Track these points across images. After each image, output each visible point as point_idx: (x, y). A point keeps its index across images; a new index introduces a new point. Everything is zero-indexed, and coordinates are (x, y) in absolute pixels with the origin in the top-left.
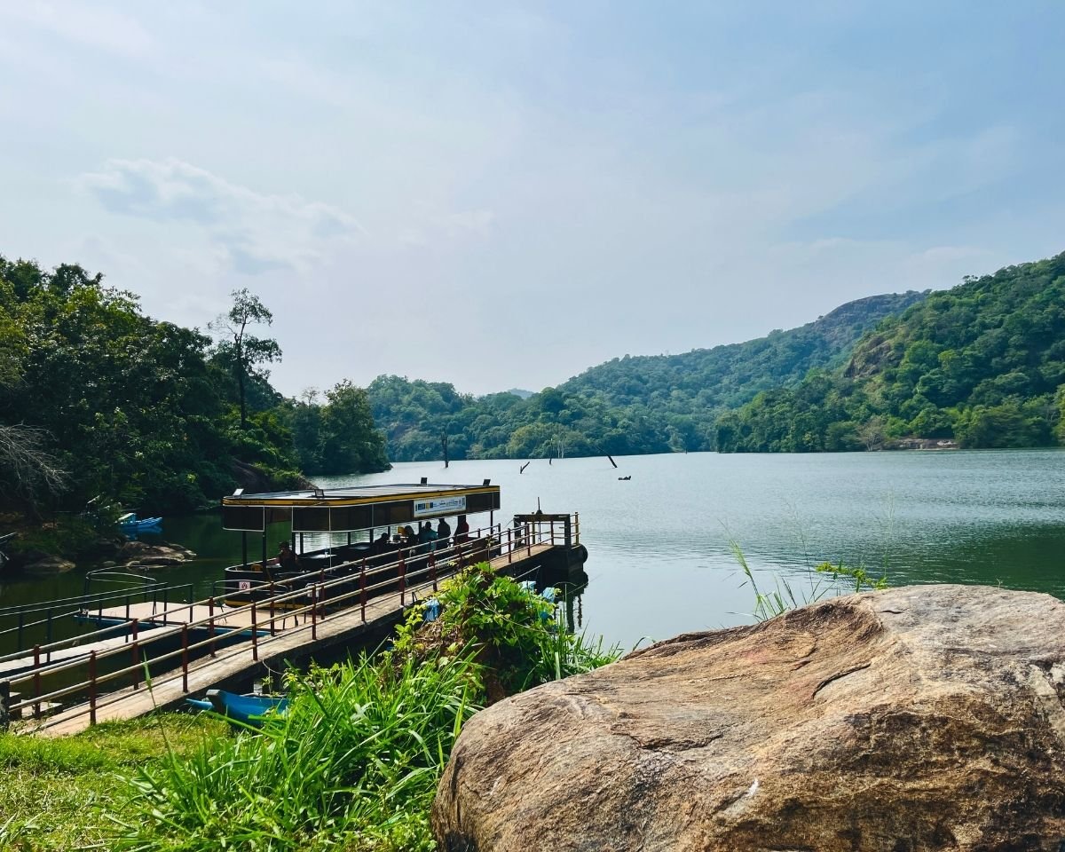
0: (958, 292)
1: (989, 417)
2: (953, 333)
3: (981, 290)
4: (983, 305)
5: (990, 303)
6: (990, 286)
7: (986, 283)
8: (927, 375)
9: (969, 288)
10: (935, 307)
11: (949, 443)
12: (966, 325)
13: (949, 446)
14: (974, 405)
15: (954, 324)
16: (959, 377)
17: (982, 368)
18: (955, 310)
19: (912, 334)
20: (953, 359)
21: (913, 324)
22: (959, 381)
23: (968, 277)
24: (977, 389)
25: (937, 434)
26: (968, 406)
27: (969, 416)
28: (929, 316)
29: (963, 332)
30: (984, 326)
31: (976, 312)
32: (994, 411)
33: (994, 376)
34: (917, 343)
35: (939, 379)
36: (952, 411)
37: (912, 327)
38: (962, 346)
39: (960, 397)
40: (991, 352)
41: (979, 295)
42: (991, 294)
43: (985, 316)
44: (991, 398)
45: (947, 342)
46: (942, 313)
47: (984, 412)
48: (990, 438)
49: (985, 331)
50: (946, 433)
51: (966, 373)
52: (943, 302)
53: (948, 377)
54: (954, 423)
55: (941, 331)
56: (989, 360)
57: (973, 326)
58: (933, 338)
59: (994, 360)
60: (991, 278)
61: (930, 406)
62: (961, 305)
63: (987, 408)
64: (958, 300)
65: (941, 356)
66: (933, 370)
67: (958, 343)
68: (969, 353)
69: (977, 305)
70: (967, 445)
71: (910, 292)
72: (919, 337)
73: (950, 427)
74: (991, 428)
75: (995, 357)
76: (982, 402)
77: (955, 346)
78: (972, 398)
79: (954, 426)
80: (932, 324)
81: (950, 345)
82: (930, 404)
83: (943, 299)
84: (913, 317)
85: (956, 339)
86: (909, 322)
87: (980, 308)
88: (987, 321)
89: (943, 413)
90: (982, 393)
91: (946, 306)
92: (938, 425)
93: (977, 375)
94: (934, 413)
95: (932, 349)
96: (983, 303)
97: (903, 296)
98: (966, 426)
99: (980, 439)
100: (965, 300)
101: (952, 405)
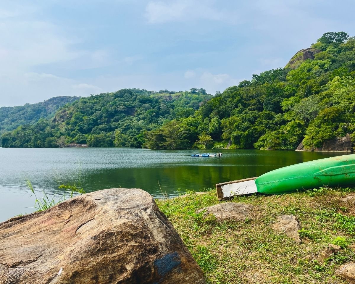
0: (89, 98)
1: (97, 138)
2: (87, 111)
3: (95, 99)
4: (96, 104)
5: (98, 103)
6: (98, 98)
7: (97, 97)
8: (79, 124)
9: (92, 98)
10: (82, 102)
11: (85, 145)
12: (91, 109)
13: (85, 146)
14: (92, 134)
15: (88, 108)
16: (89, 125)
17: (95, 123)
18: (88, 104)
19: (75, 110)
20: (87, 119)
21: (75, 107)
22: (88, 126)
23: (92, 94)
24: (93, 129)
25: (82, 142)
26: (91, 134)
27: (91, 137)
28: (80, 105)
29: (90, 111)
30: (96, 110)
31: (94, 105)
32: (98, 136)
33: (98, 125)
34: (76, 113)
35: (83, 125)
36: (86, 135)
37: (75, 108)
38: (90, 115)
39: (89, 131)
40: (98, 118)
41: (95, 100)
42: (98, 101)
43: (97, 107)
44: (97, 132)
45: (86, 114)
46: (84, 104)
47: (95, 136)
48: (97, 144)
49: (96, 112)
50: (84, 142)
51: (91, 124)
52: (85, 101)
53: (85, 125)
54: (87, 139)
55: (84, 110)
56: (97, 120)
57: (93, 110)
58: (81, 112)
59: (98, 121)
60: (98, 96)
61: (80, 134)
62: (90, 103)
63: (96, 135)
64: (89, 101)
65: (84, 118)
66: (81, 122)
67: (89, 114)
68: (92, 118)
69: (94, 103)
70: (90, 146)
71: (75, 97)
72: (77, 111)
73: (85, 140)
74: (97, 141)
75: (99, 119)
76: (95, 133)
77: (88, 115)
78: (92, 132)
79: (87, 140)
80: (81, 107)
81: (86, 115)
82: (80, 133)
83: (84, 100)
84: (75, 105)
85: (88, 113)
86: (74, 106)
87: (95, 104)
88: (97, 108)
89: (84, 136)
90: (95, 130)
91: (85, 102)
92: (82, 140)
93: (94, 125)
94: (81, 135)
95: (81, 115)
96: (96, 103)
97: (73, 97)
98: (90, 140)
99: (94, 144)
100: (91, 101)
101: (86, 133)
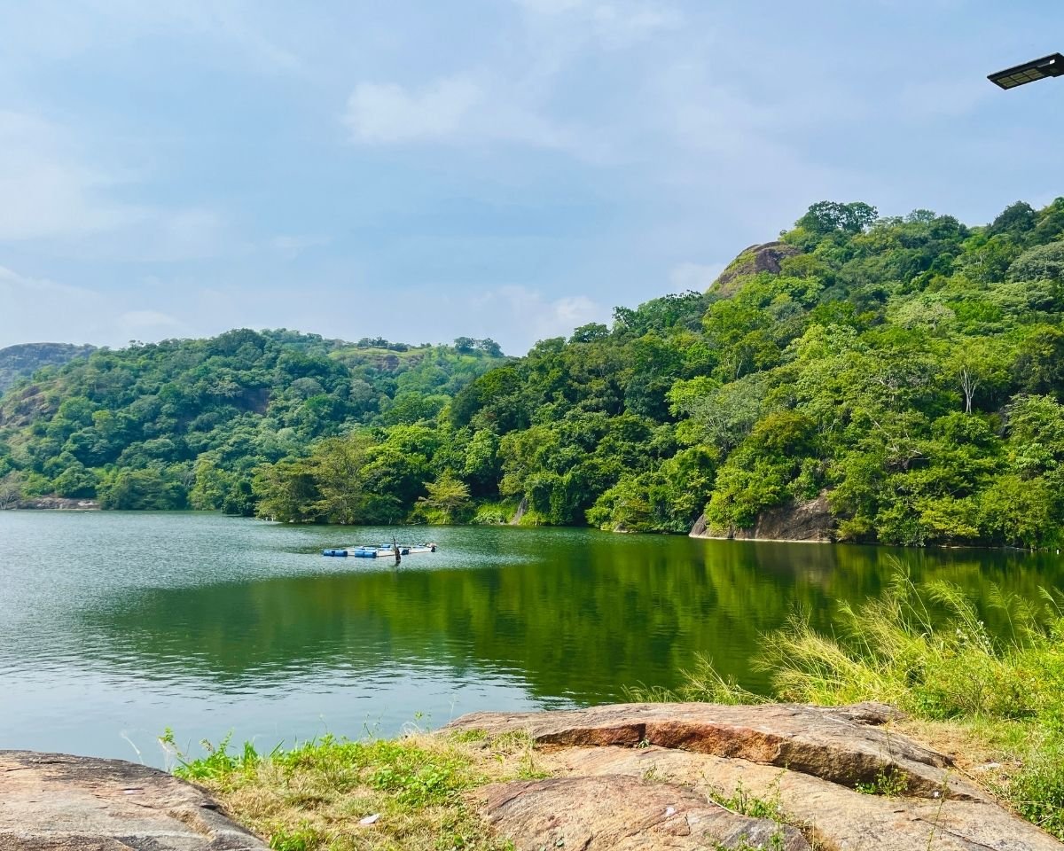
0: (123, 355)
1: (132, 480)
2: (112, 393)
3: (144, 356)
4: (144, 371)
5: (151, 369)
6: (153, 354)
7: (150, 351)
8: (80, 433)
9: (135, 352)
10: (98, 365)
11: (91, 504)
12: (125, 387)
13: (90, 507)
14: (121, 466)
15: (113, 385)
16: (111, 438)
17: (134, 432)
18: (116, 371)
19: (70, 388)
20: (106, 420)
21: (72, 378)
22: (110, 442)
23: (134, 341)
24: (125, 451)
25: (80, 494)
26: (115, 468)
27: (111, 478)
28: (90, 373)
29: (122, 393)
30: (142, 391)
31: (137, 377)
32: (137, 474)
33: (144, 440)
34: (72, 399)
35: (91, 437)
36: (99, 471)
37: (71, 381)
38: (119, 407)
39: (109, 457)
40: (145, 418)
41: (142, 361)
42: (154, 362)
43: (146, 381)
44: (138, 461)
45: (105, 402)
46: (103, 372)
47: (128, 474)
48: (131, 501)
49: (142, 396)
50: (88, 493)
51: (117, 435)
52: (107, 362)
53: (101, 437)
54: (98, 483)
55: (100, 390)
56: (141, 423)
57: (132, 390)
58: (90, 396)
59: (146, 425)
60: (155, 346)
61: (78, 465)
62: (123, 368)
63: (132, 470)
64: (121, 362)
65: (95, 415)
66: (87, 429)
67: (115, 404)
68: (123, 415)
69: (139, 370)
70: (108, 506)
71: (87, 346)
72: (77, 394)
73: (93, 487)
74: (133, 490)
75: (147, 422)
76: (129, 465)
77: (113, 407)
78: (120, 460)
79: (97, 487)
80: (92, 382)
81: (107, 405)
82: (78, 462)
83: (106, 359)
84: (73, 372)
85: (114, 401)
86: (69, 376)
87: (141, 373)
88: (145, 387)
89: (88, 472)
90: (129, 456)
91: (109, 366)
92: (81, 485)
93: (128, 438)
94: (79, 471)
95: (88, 407)
96: (145, 369)
97: (80, 348)
98: (109, 487)
99: (122, 500)
100: (128, 363)
101: (100, 464)
